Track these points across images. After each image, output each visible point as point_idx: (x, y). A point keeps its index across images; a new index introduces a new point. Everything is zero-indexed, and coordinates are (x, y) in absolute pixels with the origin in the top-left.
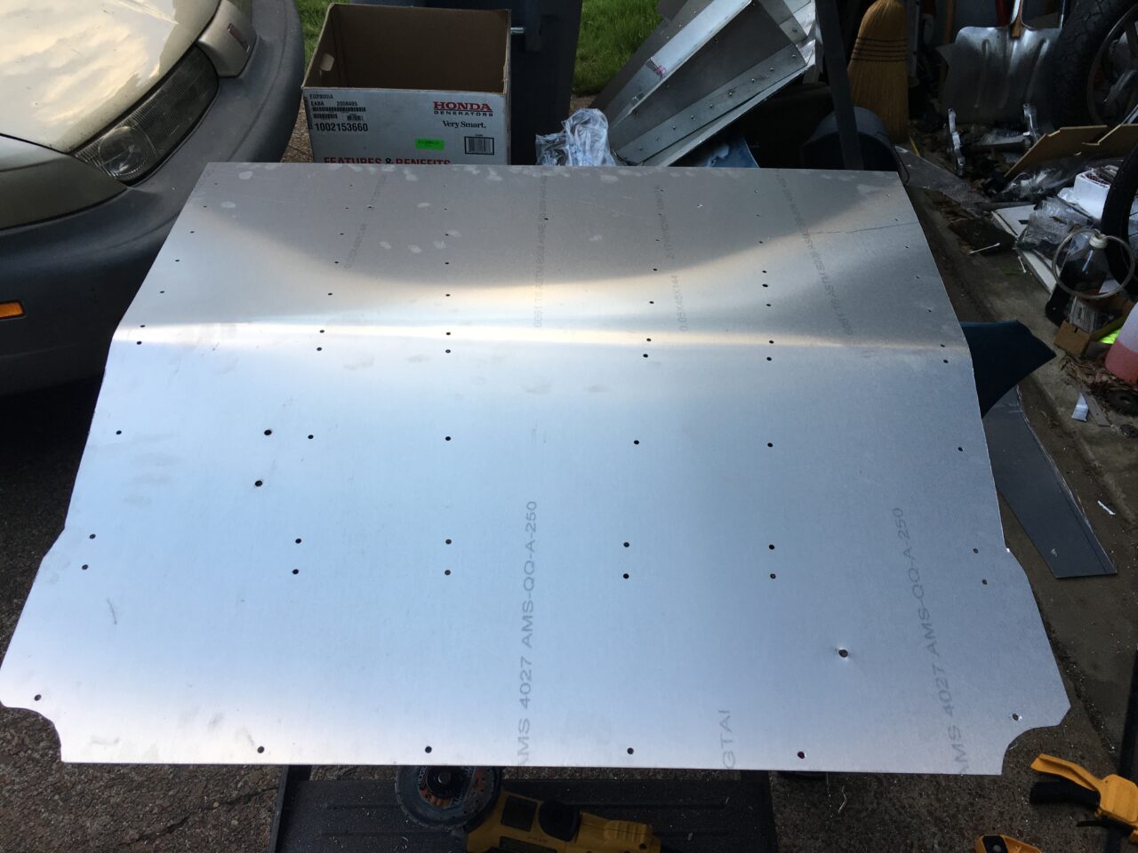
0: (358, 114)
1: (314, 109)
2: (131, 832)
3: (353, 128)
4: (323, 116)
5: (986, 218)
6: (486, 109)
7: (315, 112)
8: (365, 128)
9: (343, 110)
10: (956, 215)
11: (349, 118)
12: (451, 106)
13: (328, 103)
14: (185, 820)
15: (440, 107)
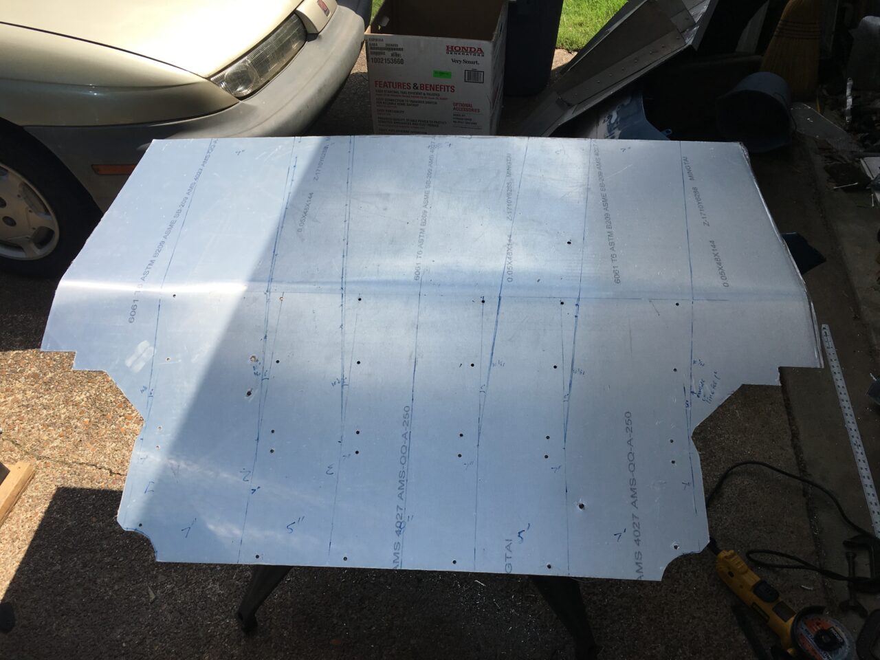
0: (398, 52)
1: (371, 48)
3: (395, 61)
4: (376, 53)
5: (856, 164)
6: (480, 51)
7: (372, 51)
8: (402, 62)
9: (389, 49)
10: (832, 158)
11: (392, 55)
12: (458, 49)
13: (380, 45)
15: (451, 49)
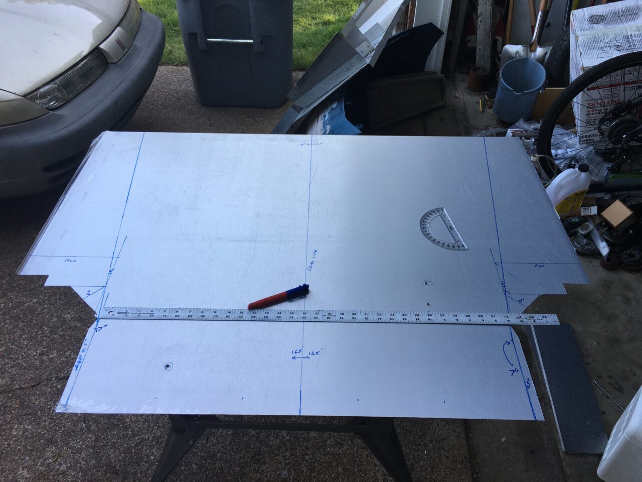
2: (17, 386)
14: (40, 383)
